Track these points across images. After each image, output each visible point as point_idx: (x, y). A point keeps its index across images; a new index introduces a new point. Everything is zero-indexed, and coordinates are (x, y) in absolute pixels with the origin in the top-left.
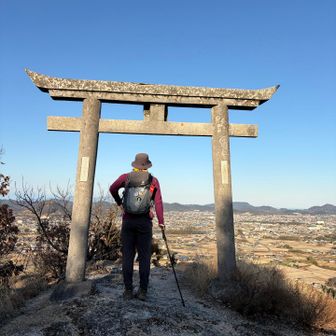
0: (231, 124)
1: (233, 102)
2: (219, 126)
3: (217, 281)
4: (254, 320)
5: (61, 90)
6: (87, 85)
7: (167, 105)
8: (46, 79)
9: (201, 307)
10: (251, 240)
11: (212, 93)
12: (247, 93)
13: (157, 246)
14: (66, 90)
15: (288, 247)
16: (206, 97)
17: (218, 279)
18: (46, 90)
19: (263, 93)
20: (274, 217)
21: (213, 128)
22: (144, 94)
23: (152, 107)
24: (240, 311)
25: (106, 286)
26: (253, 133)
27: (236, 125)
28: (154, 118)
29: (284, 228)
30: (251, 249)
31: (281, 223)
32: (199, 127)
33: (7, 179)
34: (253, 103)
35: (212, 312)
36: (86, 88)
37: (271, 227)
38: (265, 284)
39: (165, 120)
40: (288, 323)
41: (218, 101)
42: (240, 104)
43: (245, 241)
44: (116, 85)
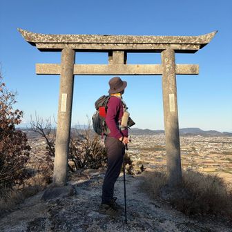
0: (177, 65)
1: (178, 47)
2: (167, 66)
3: (167, 187)
4: (195, 218)
5: (45, 43)
6: (64, 38)
7: (126, 51)
8: (33, 35)
9: (152, 207)
10: (201, 154)
11: (161, 40)
12: (190, 39)
13: (129, 159)
14: (48, 43)
15: (229, 159)
16: (156, 44)
17: (167, 185)
18: (34, 44)
19: (204, 38)
20: (219, 138)
21: (163, 68)
22: (107, 43)
23: (114, 53)
24: (183, 212)
25: (84, 189)
26: (195, 71)
27: (182, 65)
28: (116, 62)
29: (226, 146)
30: (202, 160)
31: (223, 143)
32: (152, 68)
33: (21, 113)
34: (195, 47)
35: (161, 212)
36: (63, 41)
37: (216, 145)
38: (206, 190)
39: (125, 63)
40: (224, 222)
41: (166, 46)
42: (184, 48)
43: (197, 155)
44: (85, 37)
